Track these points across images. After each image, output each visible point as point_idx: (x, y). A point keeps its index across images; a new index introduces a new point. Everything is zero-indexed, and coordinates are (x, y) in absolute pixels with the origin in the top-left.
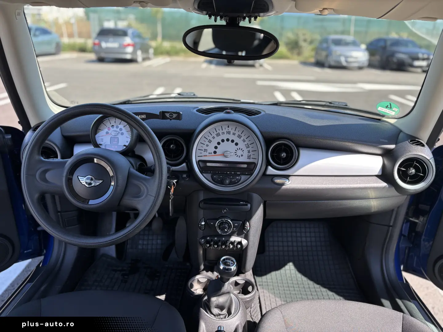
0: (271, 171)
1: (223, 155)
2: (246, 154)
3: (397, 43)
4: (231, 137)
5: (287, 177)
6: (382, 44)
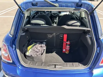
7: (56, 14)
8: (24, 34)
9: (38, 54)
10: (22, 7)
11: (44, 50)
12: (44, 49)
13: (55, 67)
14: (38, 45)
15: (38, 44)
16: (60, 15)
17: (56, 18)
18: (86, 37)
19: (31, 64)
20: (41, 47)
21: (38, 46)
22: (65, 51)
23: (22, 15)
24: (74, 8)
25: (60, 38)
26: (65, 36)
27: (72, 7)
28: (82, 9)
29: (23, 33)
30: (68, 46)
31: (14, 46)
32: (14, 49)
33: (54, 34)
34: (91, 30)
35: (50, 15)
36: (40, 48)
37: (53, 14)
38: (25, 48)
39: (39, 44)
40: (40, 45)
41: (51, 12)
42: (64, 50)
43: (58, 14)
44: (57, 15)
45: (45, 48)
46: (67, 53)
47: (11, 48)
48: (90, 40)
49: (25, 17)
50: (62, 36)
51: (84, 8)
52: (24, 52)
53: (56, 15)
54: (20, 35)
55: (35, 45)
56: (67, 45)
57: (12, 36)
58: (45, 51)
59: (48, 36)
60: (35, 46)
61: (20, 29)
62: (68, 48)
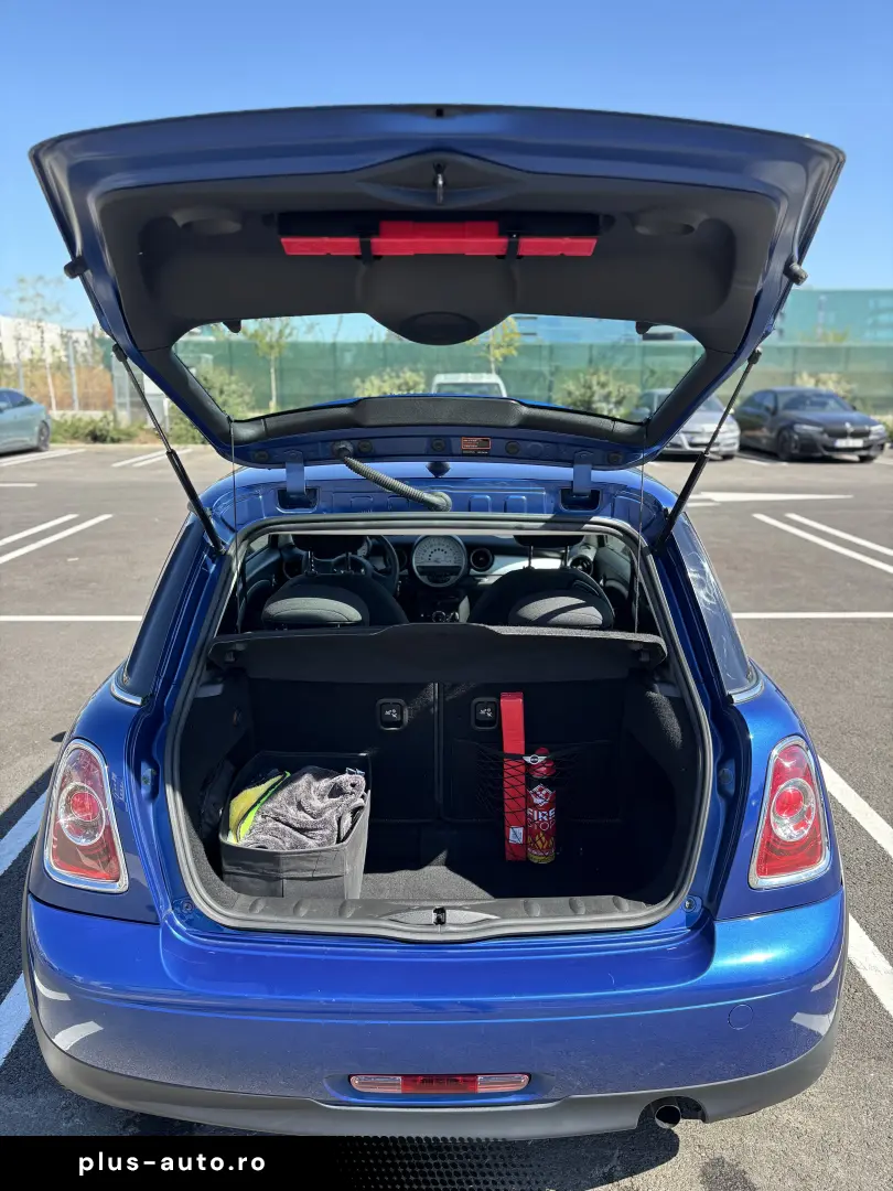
0: (473, 571)
1: (436, 561)
2: (453, 560)
3: (800, 400)
4: (441, 548)
5: (485, 576)
6: (769, 403)
7: (454, 570)
8: (216, 690)
9: (311, 842)
10: (215, 517)
11: (356, 811)
12: (354, 805)
13: (440, 922)
14: (309, 784)
15: (308, 777)
16: (487, 581)
17: (456, 608)
18: (650, 700)
19: (263, 912)
20: (337, 791)
21: (311, 789)
22: (525, 844)
23: (213, 568)
24: (548, 516)
25: (479, 723)
26: (512, 707)
27: (541, 511)
28: (595, 519)
29: (212, 682)
30: (541, 795)
31: (147, 771)
32: (145, 791)
33: (433, 692)
34: (662, 642)
35: (398, 585)
36: (328, 801)
37: (423, 579)
38: (213, 798)
39: (318, 777)
40: (325, 783)
41: (406, 547)
42: (516, 835)
43: (467, 575)
44: (457, 585)
45: (363, 800)
46: (537, 857)
47: (132, 777)
48: (675, 720)
49: (229, 574)
50: (487, 713)
51: (612, 516)
52: (206, 829)
53: (453, 579)
54: (190, 697)
55: (285, 784)
56: (530, 783)
57: (138, 701)
58: (365, 816)
59: (382, 713)
60: (285, 792)
61: (195, 656)
62: (547, 808)
